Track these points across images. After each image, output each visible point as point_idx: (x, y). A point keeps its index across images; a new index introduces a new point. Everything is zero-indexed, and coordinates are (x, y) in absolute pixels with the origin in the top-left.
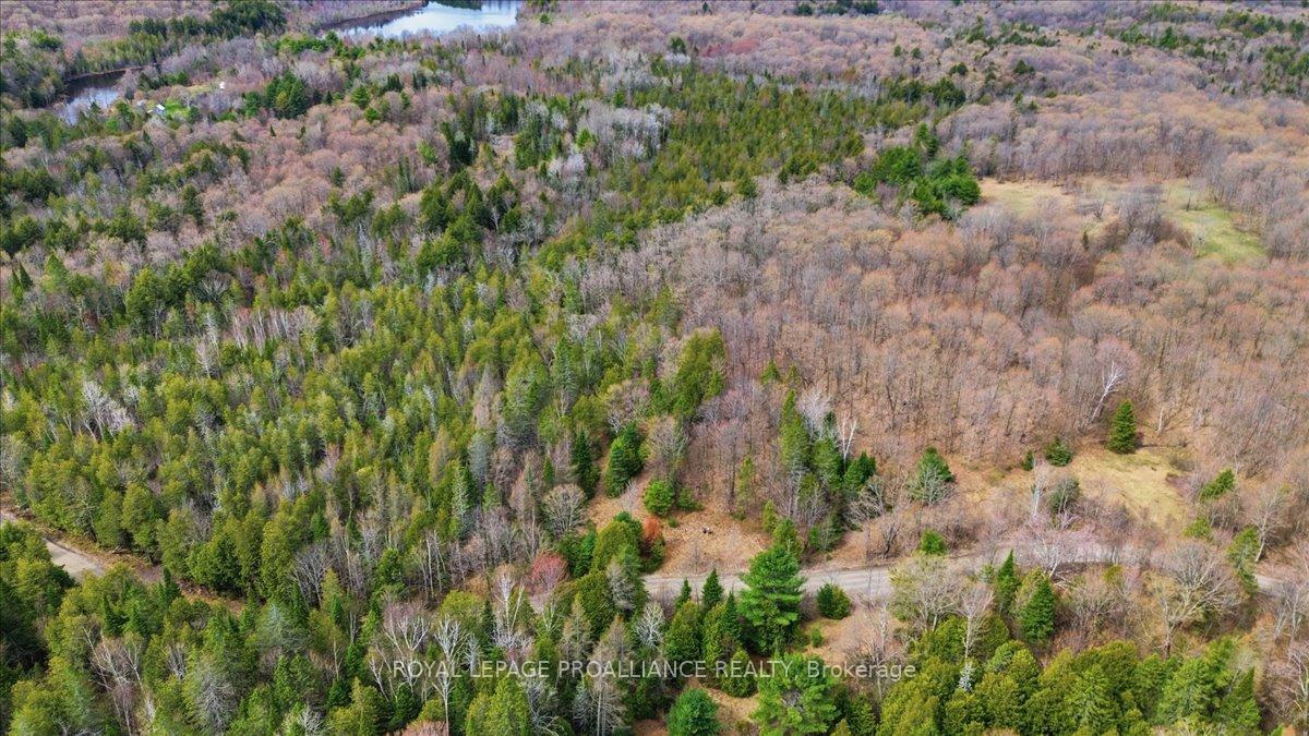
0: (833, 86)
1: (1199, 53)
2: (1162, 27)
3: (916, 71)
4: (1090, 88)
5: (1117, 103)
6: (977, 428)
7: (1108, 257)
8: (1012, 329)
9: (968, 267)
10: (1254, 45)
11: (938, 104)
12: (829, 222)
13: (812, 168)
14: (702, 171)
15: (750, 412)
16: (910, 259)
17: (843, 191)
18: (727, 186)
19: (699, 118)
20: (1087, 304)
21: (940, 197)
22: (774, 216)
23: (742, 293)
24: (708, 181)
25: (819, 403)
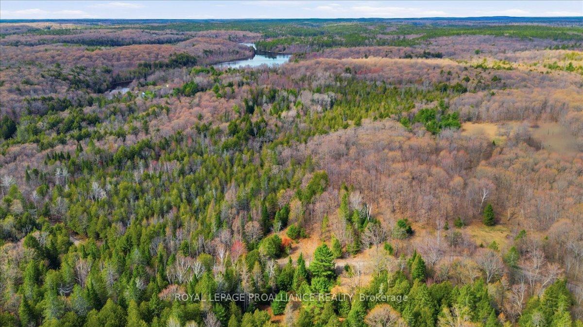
0: (411, 86)
3: (448, 80)
4: (525, 86)
11: (454, 92)
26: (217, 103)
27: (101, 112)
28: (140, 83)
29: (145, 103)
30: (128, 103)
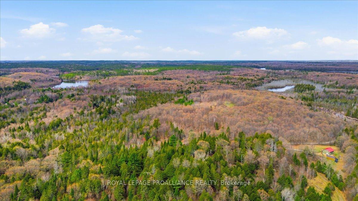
0: (166, 92)
1: (234, 84)
2: (227, 80)
3: (182, 89)
4: (213, 89)
11: (186, 93)
13: (166, 102)
18: (152, 105)
24: (148, 105)
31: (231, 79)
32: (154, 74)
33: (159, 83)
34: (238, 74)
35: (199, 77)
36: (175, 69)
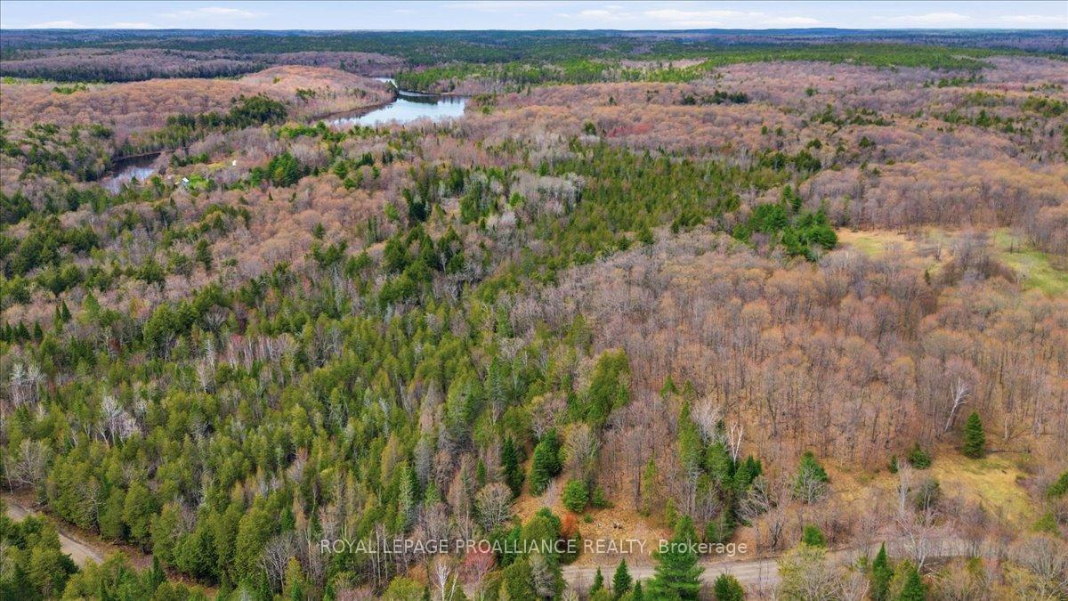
0: (714, 157)
1: (1009, 129)
2: (977, 110)
3: (780, 145)
4: (923, 157)
5: (945, 168)
6: (846, 435)
7: (947, 290)
8: (871, 350)
9: (831, 298)
10: (1052, 123)
11: (799, 170)
12: (714, 263)
13: (698, 221)
14: (609, 223)
15: (653, 420)
16: (782, 292)
17: (724, 238)
18: (630, 235)
19: (607, 183)
20: (932, 329)
21: (804, 243)
22: (668, 258)
23: (644, 321)
24: (614, 231)
25: (710, 413)
26: (349, 199)
27: (99, 223)
28: (175, 158)
29: (193, 202)
30: (157, 203)
31: (994, 106)
32: (688, 77)
33: (692, 116)
34: (1019, 84)
35: (855, 91)
36: (765, 60)
